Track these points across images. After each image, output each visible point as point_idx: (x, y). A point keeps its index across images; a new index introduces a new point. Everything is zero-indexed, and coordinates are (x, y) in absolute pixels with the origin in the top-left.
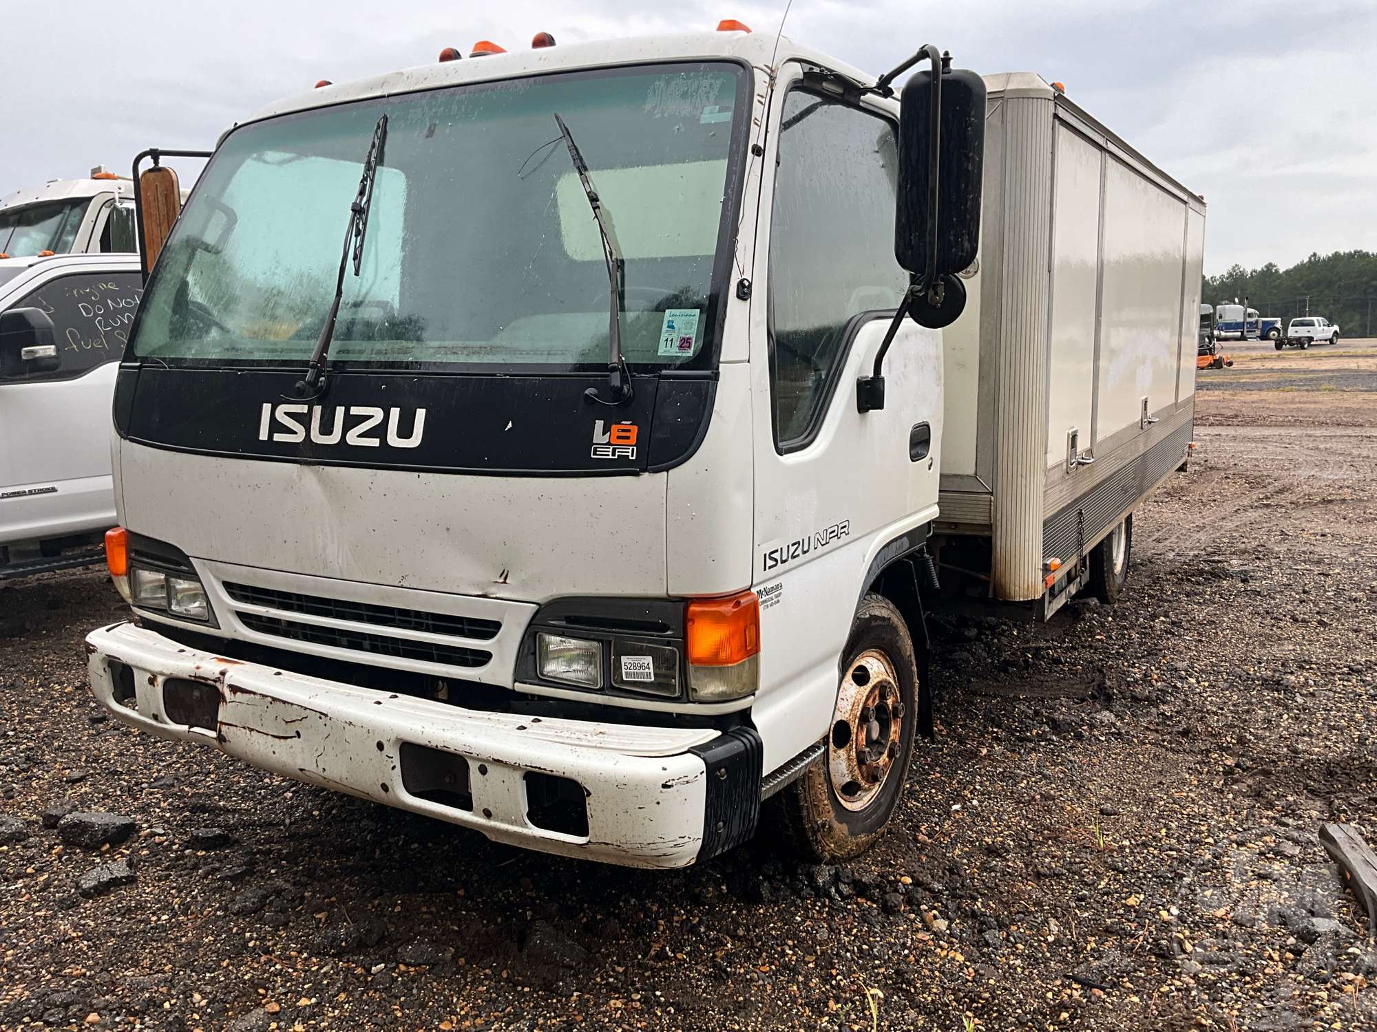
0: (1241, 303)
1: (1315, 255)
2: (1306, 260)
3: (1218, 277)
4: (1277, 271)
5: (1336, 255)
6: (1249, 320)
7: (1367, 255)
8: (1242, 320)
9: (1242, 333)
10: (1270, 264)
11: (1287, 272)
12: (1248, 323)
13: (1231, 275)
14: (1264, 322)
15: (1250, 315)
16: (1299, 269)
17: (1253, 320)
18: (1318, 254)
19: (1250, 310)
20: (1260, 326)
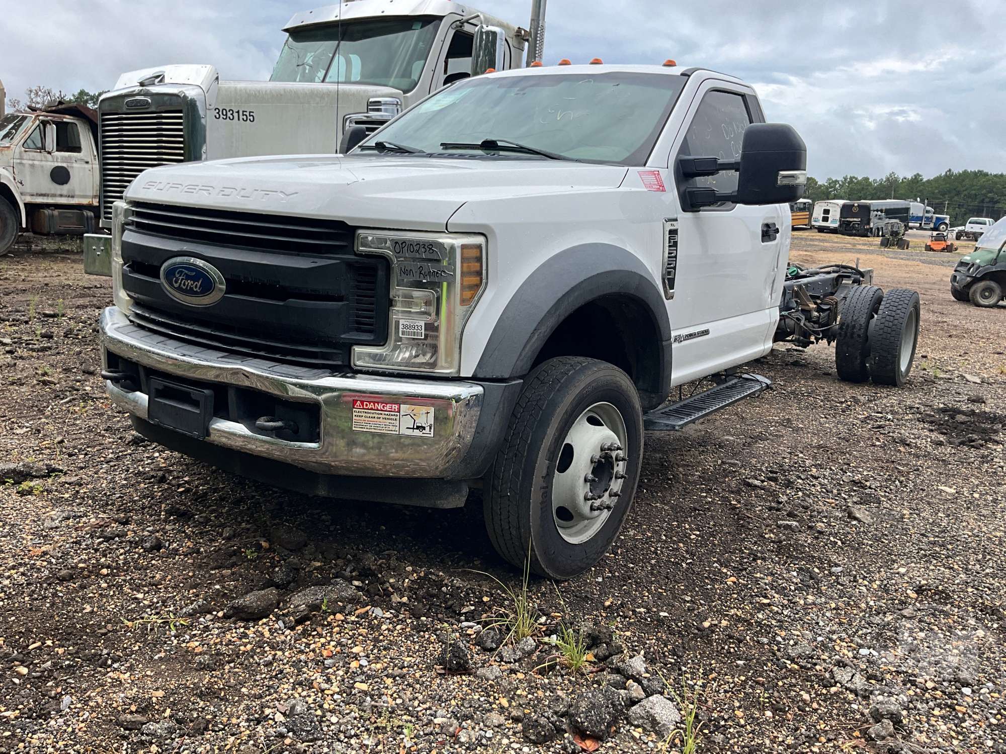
0: (922, 201)
1: (950, 170)
2: (943, 174)
3: (878, 180)
4: (922, 180)
5: (965, 172)
6: (927, 215)
7: (986, 175)
8: (921, 215)
9: (921, 224)
10: (918, 174)
11: (928, 181)
12: (926, 217)
13: (888, 179)
14: (937, 218)
15: (928, 212)
16: (937, 179)
17: (929, 215)
18: (952, 170)
19: (929, 208)
20: (934, 220)
